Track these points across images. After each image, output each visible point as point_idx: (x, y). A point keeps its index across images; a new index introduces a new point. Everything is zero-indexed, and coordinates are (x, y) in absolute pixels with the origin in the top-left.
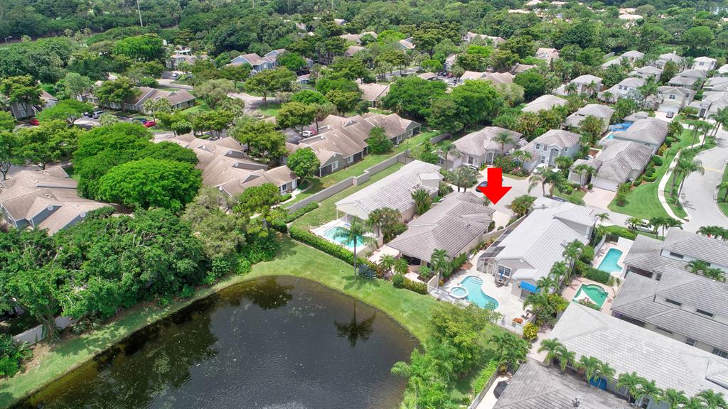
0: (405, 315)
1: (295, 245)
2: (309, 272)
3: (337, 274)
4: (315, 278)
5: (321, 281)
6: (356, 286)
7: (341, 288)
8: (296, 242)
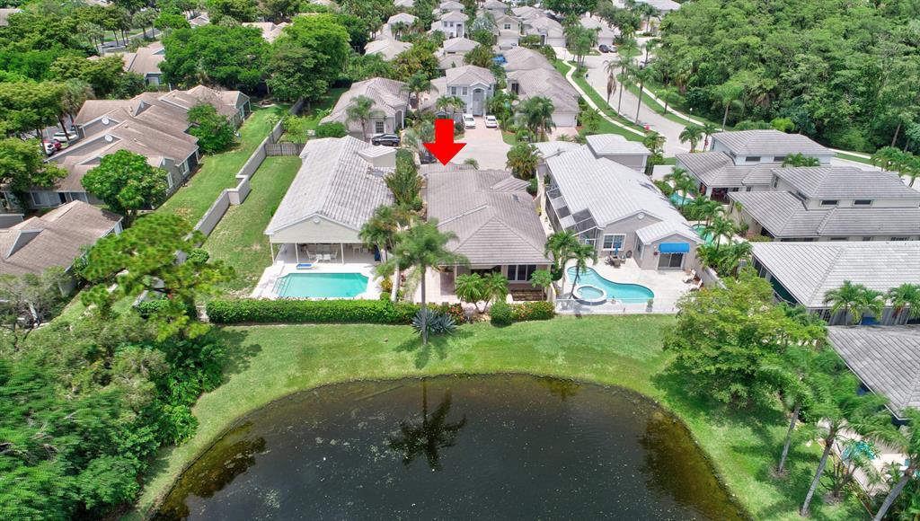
0: (560, 360)
1: (243, 335)
2: (323, 372)
3: (379, 348)
4: (343, 375)
5: (362, 374)
6: (434, 354)
7: (411, 370)
8: (239, 328)
